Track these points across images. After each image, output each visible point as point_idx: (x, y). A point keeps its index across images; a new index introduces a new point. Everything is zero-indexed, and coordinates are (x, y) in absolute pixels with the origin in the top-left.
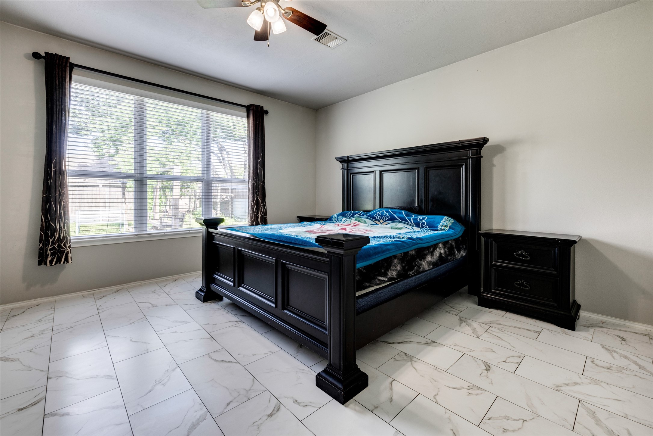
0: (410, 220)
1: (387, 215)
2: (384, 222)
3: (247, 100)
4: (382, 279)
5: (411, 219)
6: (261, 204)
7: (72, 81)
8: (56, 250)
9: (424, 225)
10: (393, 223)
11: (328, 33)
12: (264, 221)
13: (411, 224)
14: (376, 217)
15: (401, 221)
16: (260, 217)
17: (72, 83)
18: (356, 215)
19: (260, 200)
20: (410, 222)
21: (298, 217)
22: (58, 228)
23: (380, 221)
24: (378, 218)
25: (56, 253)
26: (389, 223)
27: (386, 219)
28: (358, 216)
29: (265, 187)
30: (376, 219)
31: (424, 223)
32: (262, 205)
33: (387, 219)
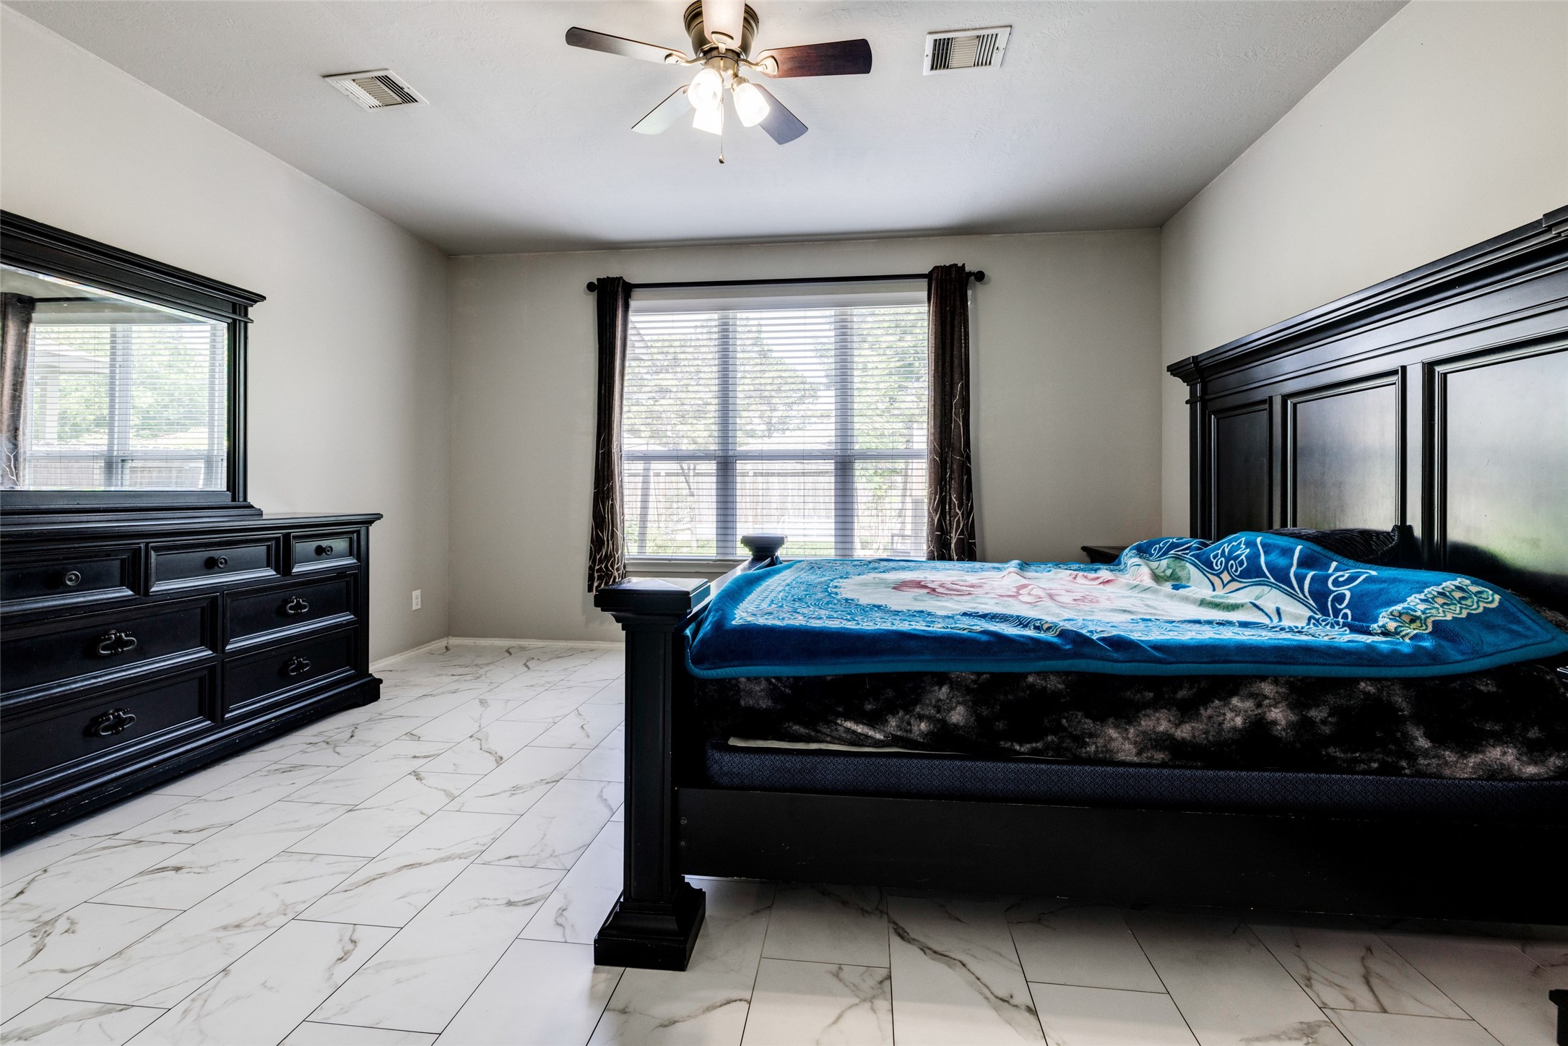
0: (1301, 580)
1: (1243, 557)
2: (1233, 580)
3: (924, 261)
4: (859, 731)
5: (1304, 578)
6: (957, 510)
7: (630, 312)
8: (604, 572)
9: (1340, 605)
10: (1254, 587)
11: (942, 38)
12: (968, 552)
13: (1301, 596)
14: (1215, 561)
15: (1272, 580)
16: (954, 541)
17: (630, 313)
18: (1172, 552)
19: (954, 500)
20: (1299, 588)
21: (1084, 549)
22: (605, 539)
23: (1221, 576)
24: (1218, 564)
25: (604, 577)
26: (1243, 585)
27: (1236, 571)
28: (1180, 553)
29: (970, 468)
30: (1212, 568)
31: (1340, 598)
32: (960, 513)
33: (1239, 569)
